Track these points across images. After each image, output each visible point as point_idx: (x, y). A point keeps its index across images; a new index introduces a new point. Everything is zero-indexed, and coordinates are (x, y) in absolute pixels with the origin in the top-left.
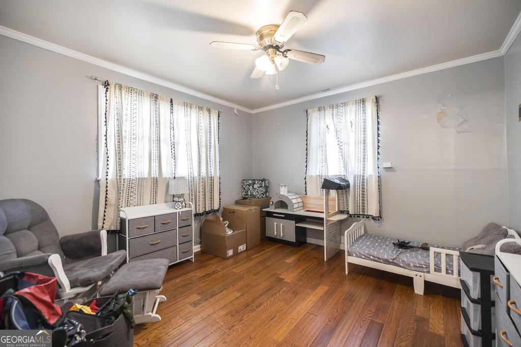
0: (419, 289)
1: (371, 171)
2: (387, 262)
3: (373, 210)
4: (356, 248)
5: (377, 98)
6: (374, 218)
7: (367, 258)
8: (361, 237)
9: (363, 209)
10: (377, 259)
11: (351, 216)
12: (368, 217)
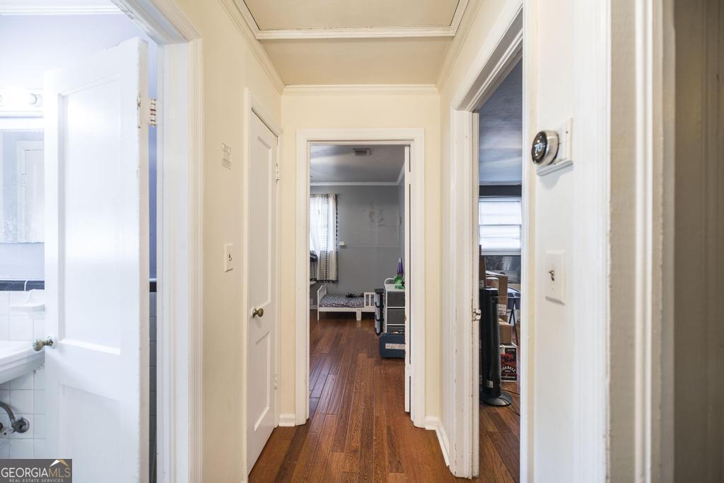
0: (359, 318)
1: (331, 248)
2: (343, 306)
3: (332, 277)
4: (325, 302)
5: (336, 196)
6: (333, 282)
7: (332, 306)
8: (325, 296)
9: (326, 276)
10: (337, 306)
11: (318, 281)
12: (329, 281)
